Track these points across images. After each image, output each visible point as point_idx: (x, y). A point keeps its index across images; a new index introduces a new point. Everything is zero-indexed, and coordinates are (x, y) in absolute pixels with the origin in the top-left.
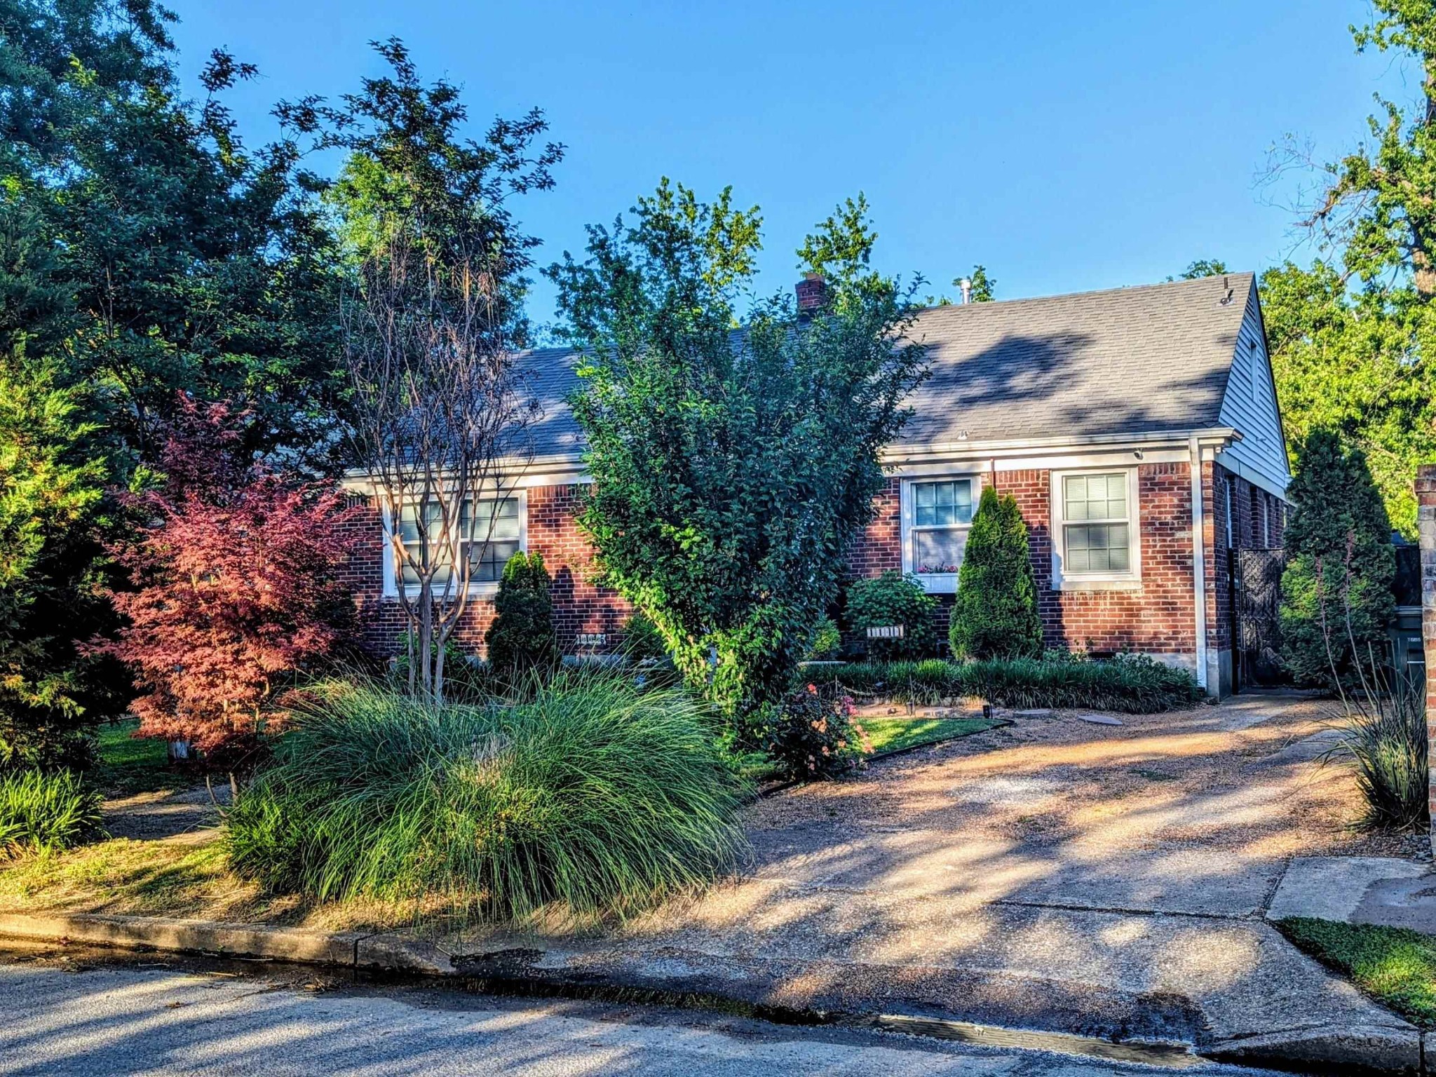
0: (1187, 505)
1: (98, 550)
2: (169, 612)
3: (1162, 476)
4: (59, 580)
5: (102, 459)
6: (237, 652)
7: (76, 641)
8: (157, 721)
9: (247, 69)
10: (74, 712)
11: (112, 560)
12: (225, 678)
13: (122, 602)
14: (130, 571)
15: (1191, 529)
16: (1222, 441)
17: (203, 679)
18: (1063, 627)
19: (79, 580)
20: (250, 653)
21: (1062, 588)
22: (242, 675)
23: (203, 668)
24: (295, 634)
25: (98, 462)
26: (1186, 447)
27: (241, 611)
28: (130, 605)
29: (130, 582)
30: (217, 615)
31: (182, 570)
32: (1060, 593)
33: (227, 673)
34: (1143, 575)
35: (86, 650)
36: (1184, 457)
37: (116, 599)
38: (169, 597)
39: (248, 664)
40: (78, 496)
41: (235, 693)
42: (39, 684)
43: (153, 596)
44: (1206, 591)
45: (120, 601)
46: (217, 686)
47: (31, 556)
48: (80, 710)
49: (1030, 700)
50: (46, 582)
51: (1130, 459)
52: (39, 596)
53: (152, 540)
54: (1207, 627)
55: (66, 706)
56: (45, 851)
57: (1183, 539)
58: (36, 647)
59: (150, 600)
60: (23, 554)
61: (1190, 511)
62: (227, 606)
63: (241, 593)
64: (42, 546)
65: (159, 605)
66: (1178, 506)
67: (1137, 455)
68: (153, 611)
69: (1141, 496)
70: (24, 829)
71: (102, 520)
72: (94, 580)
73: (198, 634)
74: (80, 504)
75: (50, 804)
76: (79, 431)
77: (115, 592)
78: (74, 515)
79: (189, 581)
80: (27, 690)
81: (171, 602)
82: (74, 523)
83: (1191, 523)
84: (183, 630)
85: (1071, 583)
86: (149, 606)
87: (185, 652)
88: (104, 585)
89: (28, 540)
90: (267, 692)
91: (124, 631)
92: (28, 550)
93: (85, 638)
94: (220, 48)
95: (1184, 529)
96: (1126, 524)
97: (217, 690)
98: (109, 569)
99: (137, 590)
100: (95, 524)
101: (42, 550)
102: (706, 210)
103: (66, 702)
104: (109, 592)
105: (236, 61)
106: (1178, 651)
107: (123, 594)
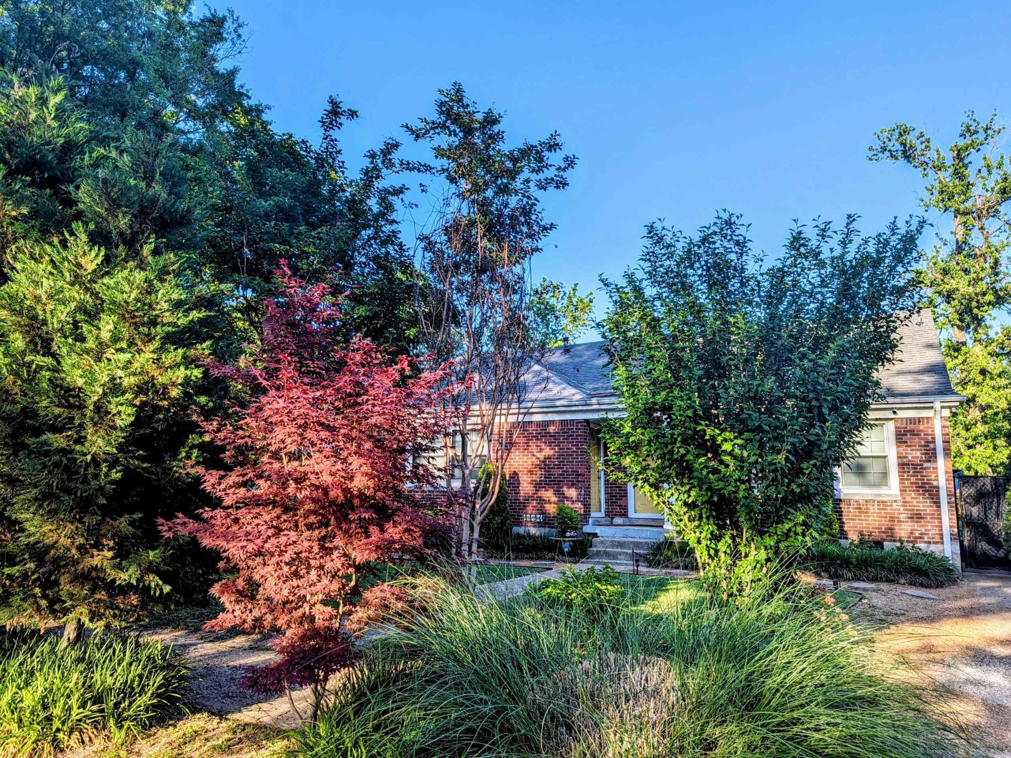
0: (932, 446)
1: (193, 427)
2: (258, 492)
3: (912, 426)
4: (155, 457)
5: (208, 343)
6: (323, 539)
7: (160, 520)
8: (237, 607)
9: (353, 114)
10: (161, 590)
11: (207, 438)
12: (309, 567)
13: (213, 480)
14: (222, 449)
15: (936, 461)
16: (958, 404)
17: (286, 569)
18: (843, 523)
19: (175, 456)
20: (338, 542)
21: (842, 497)
22: (329, 566)
23: (287, 557)
24: (388, 522)
25: (204, 345)
26: (932, 408)
27: (332, 494)
28: (220, 484)
29: (222, 460)
30: (306, 497)
31: (272, 448)
32: (840, 500)
33: (313, 562)
34: (901, 491)
35: (170, 529)
36: (929, 413)
37: (207, 478)
38: (260, 477)
39: (336, 554)
40: (178, 372)
41: (319, 586)
42: (124, 563)
43: (243, 475)
44: (949, 503)
45: (210, 480)
46: (301, 577)
47: (122, 430)
48: (167, 589)
49: (849, 575)
50: (142, 459)
51: (889, 414)
52: (126, 471)
53: (248, 420)
54: (951, 527)
55: (153, 585)
56: (119, 736)
57: (929, 468)
58: (123, 524)
59: (241, 479)
60: (114, 428)
61: (935, 449)
62: (317, 487)
63: (332, 474)
64: (132, 419)
65: (247, 484)
66: (925, 446)
67: (894, 413)
68: (242, 491)
69: (897, 439)
70: (102, 711)
71: (203, 399)
72: (188, 457)
73: (284, 517)
74: (180, 381)
75: (133, 681)
76: (190, 318)
77: (207, 469)
78: (174, 393)
79: (280, 459)
80: (114, 567)
81: (261, 482)
82: (174, 402)
83: (936, 457)
84: (269, 513)
85: (846, 494)
86: (238, 485)
87: (269, 537)
88: (198, 463)
89: (119, 413)
90: (353, 583)
91: (207, 513)
92: (119, 423)
93: (169, 517)
94: (334, 95)
95: (930, 461)
96: (885, 457)
97: (300, 582)
98: (202, 447)
99: (229, 469)
100: (195, 403)
101: (132, 424)
102: (565, 294)
103: (153, 580)
104: (200, 470)
105: (344, 107)
106: (930, 543)
107: (214, 472)
